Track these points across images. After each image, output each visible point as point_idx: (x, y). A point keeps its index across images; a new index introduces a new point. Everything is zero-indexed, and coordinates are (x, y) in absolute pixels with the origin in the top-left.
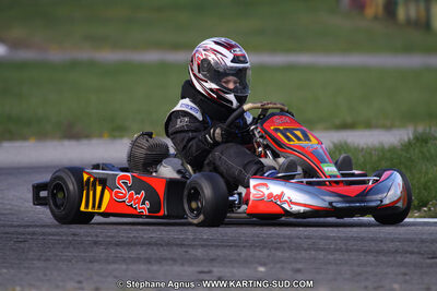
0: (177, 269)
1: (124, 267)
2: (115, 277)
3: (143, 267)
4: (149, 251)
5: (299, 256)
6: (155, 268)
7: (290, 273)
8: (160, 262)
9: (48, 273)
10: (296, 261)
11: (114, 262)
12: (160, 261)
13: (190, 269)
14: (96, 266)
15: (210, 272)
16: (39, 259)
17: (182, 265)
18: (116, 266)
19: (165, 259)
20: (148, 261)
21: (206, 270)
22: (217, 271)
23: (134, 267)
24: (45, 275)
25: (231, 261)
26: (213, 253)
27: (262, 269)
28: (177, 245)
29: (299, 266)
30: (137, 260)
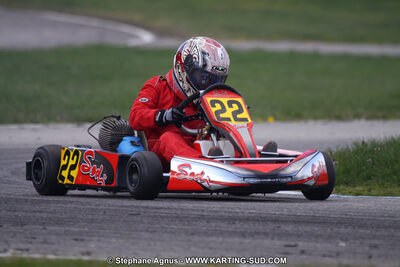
0: (267, 242)
1: (220, 239)
2: (211, 249)
3: (237, 240)
4: (246, 226)
5: (378, 233)
6: (248, 241)
7: (367, 248)
8: (253, 236)
9: (152, 243)
10: (375, 237)
11: (212, 235)
12: (254, 234)
13: (278, 243)
14: (196, 239)
15: (295, 246)
16: (147, 231)
17: (273, 239)
18: (214, 238)
19: (258, 233)
20: (243, 235)
21: (293, 243)
22: (302, 245)
23: (229, 240)
24: (149, 245)
25: (317, 236)
26: (303, 228)
27: (343, 244)
28: (272, 221)
29: (377, 242)
30: (233, 234)
